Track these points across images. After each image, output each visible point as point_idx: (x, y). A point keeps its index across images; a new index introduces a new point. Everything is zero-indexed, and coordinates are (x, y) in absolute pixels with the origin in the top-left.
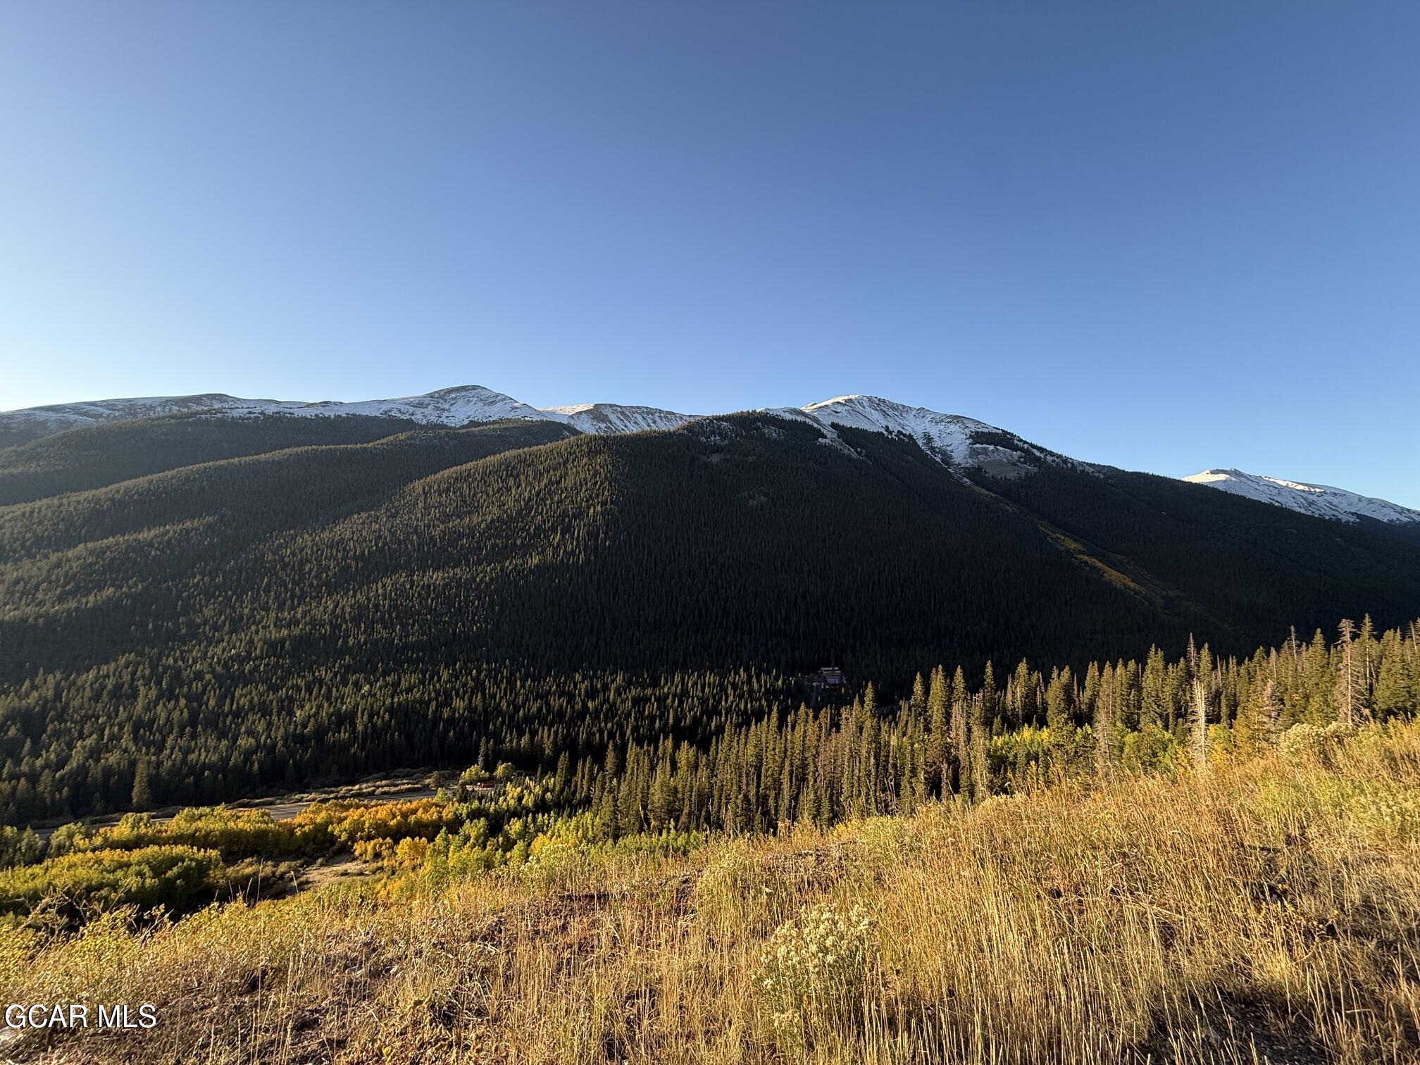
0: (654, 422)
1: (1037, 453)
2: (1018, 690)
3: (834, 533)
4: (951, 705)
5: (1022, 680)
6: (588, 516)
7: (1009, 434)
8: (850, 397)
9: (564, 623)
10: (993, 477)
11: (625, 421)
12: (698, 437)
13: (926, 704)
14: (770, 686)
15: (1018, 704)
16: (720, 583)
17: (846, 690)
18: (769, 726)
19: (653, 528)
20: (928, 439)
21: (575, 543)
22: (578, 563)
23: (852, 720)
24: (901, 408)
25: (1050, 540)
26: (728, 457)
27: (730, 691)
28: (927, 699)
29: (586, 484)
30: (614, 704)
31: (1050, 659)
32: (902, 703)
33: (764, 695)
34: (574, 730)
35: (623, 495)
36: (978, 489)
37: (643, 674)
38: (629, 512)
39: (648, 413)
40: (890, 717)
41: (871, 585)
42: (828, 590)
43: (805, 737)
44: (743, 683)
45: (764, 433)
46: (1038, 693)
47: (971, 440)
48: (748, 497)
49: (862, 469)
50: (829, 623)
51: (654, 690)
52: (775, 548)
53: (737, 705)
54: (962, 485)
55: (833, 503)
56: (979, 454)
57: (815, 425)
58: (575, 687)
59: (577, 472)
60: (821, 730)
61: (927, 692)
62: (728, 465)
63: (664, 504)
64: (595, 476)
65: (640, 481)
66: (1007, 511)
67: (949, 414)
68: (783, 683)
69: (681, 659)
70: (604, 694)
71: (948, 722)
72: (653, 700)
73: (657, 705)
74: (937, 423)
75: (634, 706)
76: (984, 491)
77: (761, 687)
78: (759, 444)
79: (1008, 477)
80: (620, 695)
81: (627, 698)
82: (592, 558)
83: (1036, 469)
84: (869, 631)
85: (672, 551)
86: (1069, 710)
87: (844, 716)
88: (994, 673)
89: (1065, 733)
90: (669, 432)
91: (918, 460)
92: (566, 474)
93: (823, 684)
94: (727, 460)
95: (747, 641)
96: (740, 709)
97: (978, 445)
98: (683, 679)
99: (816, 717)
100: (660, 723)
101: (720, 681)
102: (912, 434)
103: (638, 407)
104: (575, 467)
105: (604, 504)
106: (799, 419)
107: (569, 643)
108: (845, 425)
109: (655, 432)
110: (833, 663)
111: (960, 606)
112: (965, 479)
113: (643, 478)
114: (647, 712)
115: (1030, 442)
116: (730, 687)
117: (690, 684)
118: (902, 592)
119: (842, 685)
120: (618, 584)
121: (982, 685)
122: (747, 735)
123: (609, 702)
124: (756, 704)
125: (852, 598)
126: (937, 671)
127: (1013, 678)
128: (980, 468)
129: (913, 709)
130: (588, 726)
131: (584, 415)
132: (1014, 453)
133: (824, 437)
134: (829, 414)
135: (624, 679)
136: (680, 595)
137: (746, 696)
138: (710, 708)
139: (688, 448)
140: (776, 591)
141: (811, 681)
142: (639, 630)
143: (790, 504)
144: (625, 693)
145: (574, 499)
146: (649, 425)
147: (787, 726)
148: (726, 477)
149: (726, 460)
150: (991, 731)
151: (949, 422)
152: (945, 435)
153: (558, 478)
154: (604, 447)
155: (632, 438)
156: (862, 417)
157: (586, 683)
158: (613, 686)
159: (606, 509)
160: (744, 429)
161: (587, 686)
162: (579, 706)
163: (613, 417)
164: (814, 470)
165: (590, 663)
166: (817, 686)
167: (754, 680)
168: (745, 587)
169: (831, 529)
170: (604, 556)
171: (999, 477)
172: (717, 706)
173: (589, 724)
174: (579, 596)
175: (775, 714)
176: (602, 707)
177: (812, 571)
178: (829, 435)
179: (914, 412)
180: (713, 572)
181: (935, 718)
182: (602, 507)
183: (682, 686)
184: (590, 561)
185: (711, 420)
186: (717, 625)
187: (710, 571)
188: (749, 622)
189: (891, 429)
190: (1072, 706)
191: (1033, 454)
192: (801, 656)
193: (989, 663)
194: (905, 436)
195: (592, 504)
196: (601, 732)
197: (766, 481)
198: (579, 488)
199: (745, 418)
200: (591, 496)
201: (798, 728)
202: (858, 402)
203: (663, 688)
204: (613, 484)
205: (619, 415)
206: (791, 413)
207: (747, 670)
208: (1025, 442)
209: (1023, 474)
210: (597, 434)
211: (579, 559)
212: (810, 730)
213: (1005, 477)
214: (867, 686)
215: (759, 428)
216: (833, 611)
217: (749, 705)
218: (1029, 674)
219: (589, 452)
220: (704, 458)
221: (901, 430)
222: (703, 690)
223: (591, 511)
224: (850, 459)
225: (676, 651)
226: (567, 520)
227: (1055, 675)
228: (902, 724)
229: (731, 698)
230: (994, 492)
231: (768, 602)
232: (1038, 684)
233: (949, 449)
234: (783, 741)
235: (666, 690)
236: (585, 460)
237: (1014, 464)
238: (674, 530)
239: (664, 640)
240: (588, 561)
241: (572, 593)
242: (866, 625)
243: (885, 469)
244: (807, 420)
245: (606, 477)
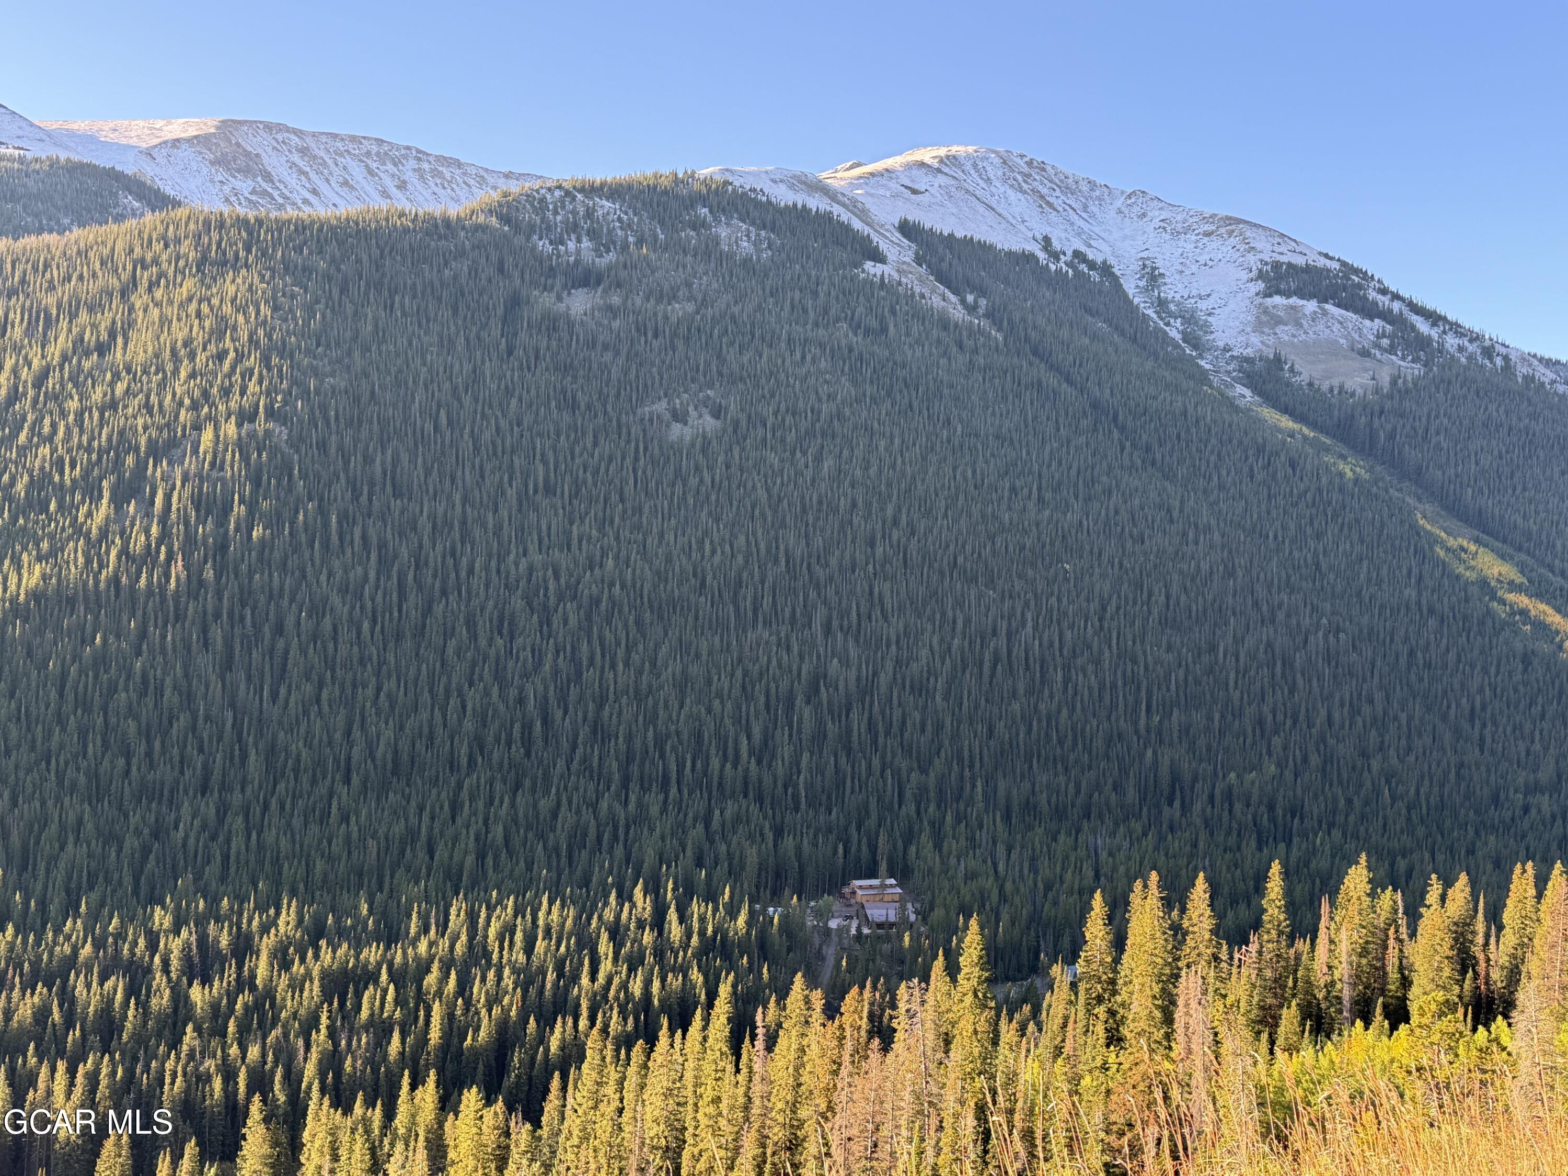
0: (402, 186)
1: (1423, 326)
2: (1344, 935)
3: (896, 522)
4: (1177, 976)
5: (1353, 909)
6: (195, 451)
7: (1357, 271)
8: (955, 149)
9: (121, 762)
10: (1311, 384)
11: (312, 175)
12: (528, 238)
13: (1115, 971)
14: (715, 933)
15: (1343, 971)
16: (585, 647)
17: (915, 939)
18: (705, 1039)
19: (397, 494)
20: (1153, 277)
21: (155, 530)
22: (163, 588)
23: (928, 1015)
24: (1085, 188)
25: (1442, 553)
26: (616, 300)
27: (605, 947)
28: (1117, 961)
29: (192, 356)
30: (270, 993)
31: (1427, 856)
32: (1056, 970)
33: (698, 955)
34: (147, 1069)
35: (305, 394)
36: (1270, 415)
37: (356, 907)
38: (323, 446)
39: (382, 158)
40: (1027, 1008)
41: (987, 665)
42: (875, 674)
43: (799, 1068)
44: (641, 925)
45: (717, 241)
46: (1391, 942)
47: (1261, 285)
48: (667, 416)
49: (975, 351)
50: (876, 762)
51: (388, 948)
52: (740, 559)
53: (624, 986)
54: (1231, 404)
55: (897, 441)
56: (1279, 321)
57: (857, 225)
58: (153, 946)
59: (164, 321)
60: (841, 1046)
61: (1119, 943)
62: (616, 324)
63: (429, 427)
64: (218, 333)
65: (357, 355)
66: (1341, 475)
67: (1208, 212)
68: (749, 924)
69: (470, 860)
70: (240, 967)
71: (1168, 1020)
72: (384, 977)
73: (396, 990)
74: (1176, 234)
75: (327, 997)
76: (1286, 423)
77: (689, 936)
78: (700, 269)
79: (1349, 385)
80: (286, 965)
81: (308, 975)
82: (209, 574)
83: (1417, 369)
84: (979, 784)
85: (450, 561)
86: (1460, 983)
87: (902, 1006)
88: (1288, 893)
89: (1436, 1038)
90: (447, 222)
91: (1122, 334)
92: (130, 324)
93: (855, 924)
94: (611, 310)
95: (655, 810)
96: (629, 996)
97: (1277, 300)
98: (472, 917)
99: (832, 1011)
100: (403, 1042)
101: (578, 918)
102: (1112, 261)
103: (353, 139)
104: (158, 304)
105: (246, 416)
106: (816, 203)
107: (134, 819)
108: (938, 228)
109: (402, 215)
110: (883, 867)
111: (1210, 719)
112: (1240, 389)
113: (366, 349)
114: (365, 1014)
115: (1407, 296)
116: (604, 936)
117: (492, 932)
118: (1066, 680)
119: (903, 924)
120: (286, 652)
121: (1257, 925)
122: (645, 1066)
123: (253, 988)
124: (675, 982)
125: (938, 698)
126: (1145, 886)
127: (1332, 904)
128: (1278, 361)
129: (1082, 986)
130: (191, 1056)
131: (186, 152)
132: (1367, 322)
133: (878, 257)
134: (895, 196)
135: (300, 921)
136: (471, 685)
137: (649, 959)
138: (548, 993)
139: (501, 270)
140: (739, 673)
141: (823, 915)
142: (347, 780)
143: (783, 440)
144: (303, 960)
145: (154, 399)
146: (385, 194)
147: (753, 1038)
148: (608, 357)
149: (610, 308)
150: (1272, 1042)
151: (1208, 234)
152: (1194, 268)
153: (104, 336)
154: (249, 251)
155: (332, 228)
156: (981, 209)
157: (184, 933)
158: (267, 944)
159: (252, 435)
160: (662, 223)
161: (187, 947)
162: (161, 1001)
163: (275, 163)
164: (851, 350)
165: (198, 877)
166: (840, 930)
167: (672, 915)
168: (653, 664)
169: (890, 511)
170: (244, 567)
171: (1325, 387)
172: (567, 990)
173: (192, 1051)
174: (168, 681)
175: (722, 1008)
176: (232, 1003)
177: (835, 623)
178: (891, 252)
179: (1119, 203)
180: (566, 622)
181: (1135, 1007)
182: (239, 425)
183: (471, 938)
184: (201, 583)
185: (567, 193)
186: (575, 766)
187: (556, 620)
188: (662, 756)
189: (1056, 245)
190: (1470, 974)
191: (1413, 327)
192: (798, 848)
193: (1276, 868)
194: (1092, 265)
195: (209, 417)
196: (229, 1076)
197: (720, 374)
198: (169, 367)
199: (666, 192)
200: (206, 394)
201: (782, 1042)
202: (975, 166)
203: (414, 942)
204: (275, 360)
205: (296, 158)
206: (792, 187)
207: (654, 889)
208: (1396, 297)
209: (1385, 379)
210: (226, 210)
211: (167, 576)
212: (814, 1046)
213: (1341, 387)
214: (966, 928)
215: (704, 224)
216: (887, 733)
217: (656, 985)
218: (1372, 895)
219: (201, 264)
220: (546, 300)
221: (1083, 249)
222: (529, 949)
223: (207, 436)
224: (945, 323)
225: (455, 839)
226: (130, 460)
227: (1433, 897)
228: (1052, 1024)
229: (606, 967)
230: (1314, 425)
231: (716, 703)
232: (1393, 921)
233: (1203, 305)
234: (740, 1078)
235: (423, 947)
236: (189, 285)
237: (1365, 353)
238: (457, 498)
239: (421, 809)
240: (195, 585)
241: (144, 675)
242: (971, 767)
243: (1035, 352)
244: (836, 210)
245: (253, 341)
